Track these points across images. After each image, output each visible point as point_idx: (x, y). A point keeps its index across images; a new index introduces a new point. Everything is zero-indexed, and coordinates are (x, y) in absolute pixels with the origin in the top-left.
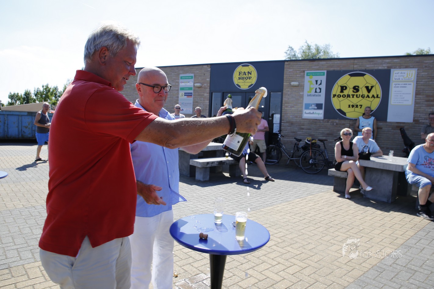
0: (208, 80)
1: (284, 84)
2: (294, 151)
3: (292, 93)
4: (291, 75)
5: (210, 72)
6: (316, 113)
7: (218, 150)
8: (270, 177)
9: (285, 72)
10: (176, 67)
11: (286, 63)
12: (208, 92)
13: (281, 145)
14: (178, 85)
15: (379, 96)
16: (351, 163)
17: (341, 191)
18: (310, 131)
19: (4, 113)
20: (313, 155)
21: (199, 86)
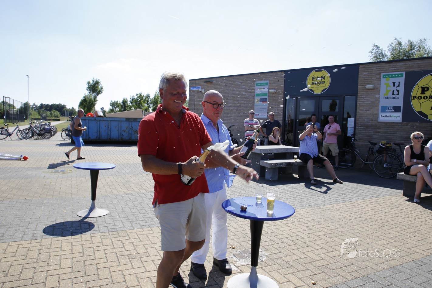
0: (282, 86)
1: (359, 87)
2: (369, 155)
3: (367, 96)
4: (367, 78)
5: (284, 78)
6: (393, 116)
7: (288, 153)
8: (338, 179)
9: (359, 75)
10: (252, 75)
11: (361, 66)
12: (282, 97)
13: (355, 148)
14: (254, 92)
16: (421, 167)
17: (410, 195)
18: (387, 134)
19: (108, 119)
20: (388, 159)
21: (273, 92)
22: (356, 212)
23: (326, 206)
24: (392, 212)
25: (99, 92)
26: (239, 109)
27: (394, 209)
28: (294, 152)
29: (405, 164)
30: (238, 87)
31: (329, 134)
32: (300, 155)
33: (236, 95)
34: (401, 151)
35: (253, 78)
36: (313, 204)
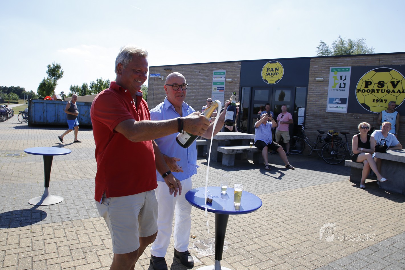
0: (239, 75)
1: (310, 79)
2: (317, 143)
3: (316, 88)
4: (317, 71)
5: (240, 68)
6: (339, 107)
7: (244, 140)
8: (291, 166)
9: (310, 68)
10: (210, 64)
11: (312, 60)
12: (238, 86)
13: (304, 137)
14: (212, 80)
16: (367, 155)
17: (357, 181)
18: (334, 124)
20: (335, 147)
21: (230, 81)
22: (310, 197)
23: (282, 192)
24: (342, 198)
25: (59, 77)
26: (197, 96)
27: (344, 195)
28: (250, 139)
29: (352, 152)
30: (196, 75)
31: (282, 123)
32: (255, 142)
33: (194, 82)
34: (346, 139)
35: (211, 67)
36: (269, 189)
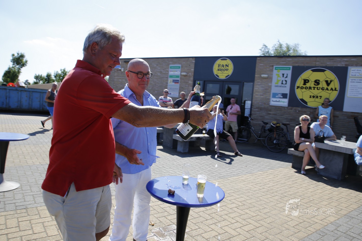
0: (193, 70)
1: (256, 75)
2: (261, 132)
3: (261, 84)
4: (262, 68)
5: (194, 64)
6: (281, 101)
8: (239, 153)
9: (257, 66)
10: (167, 59)
11: (258, 58)
12: (192, 80)
13: (250, 127)
14: (168, 74)
15: (337, 89)
16: (308, 145)
17: (298, 168)
18: (276, 116)
19: (30, 90)
20: (277, 136)
21: (185, 75)
23: (233, 178)
25: (23, 65)
26: (154, 87)
27: (288, 181)
30: (154, 68)
31: (231, 114)
32: (207, 130)
34: (287, 130)
35: (168, 61)
36: (222, 175)
